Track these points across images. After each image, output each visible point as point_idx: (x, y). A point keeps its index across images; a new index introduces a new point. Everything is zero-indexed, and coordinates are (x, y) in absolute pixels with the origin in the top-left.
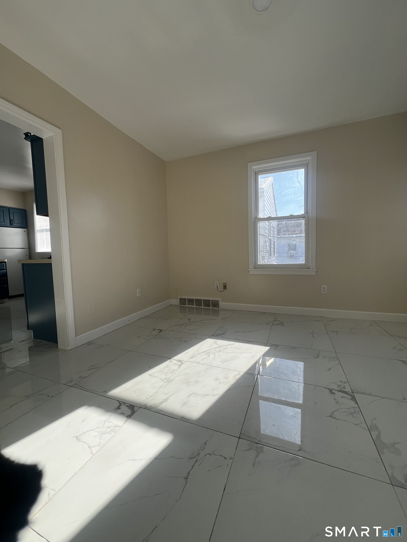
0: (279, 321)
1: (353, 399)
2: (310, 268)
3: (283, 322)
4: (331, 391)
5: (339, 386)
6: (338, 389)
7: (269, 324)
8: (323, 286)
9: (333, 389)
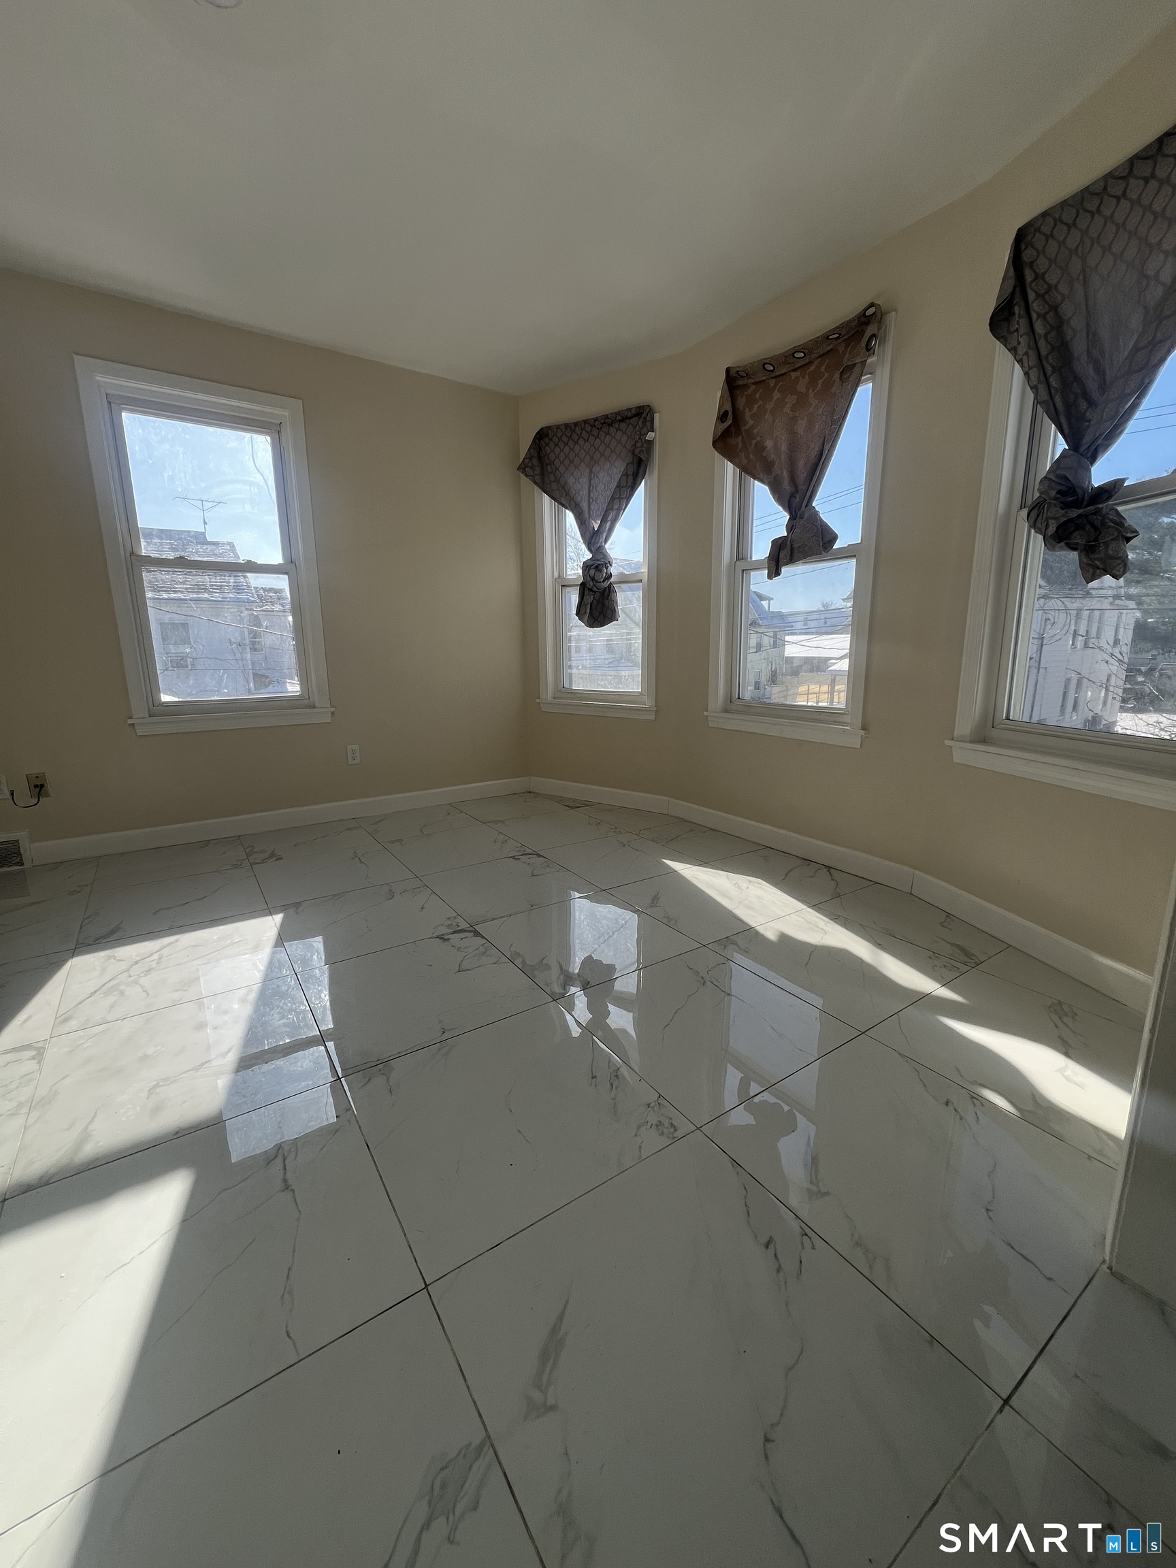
0: (263, 851)
1: (477, 934)
2: (317, 705)
3: (274, 850)
4: (442, 938)
5: (449, 926)
6: (451, 931)
7: (241, 865)
8: (350, 748)
9: (443, 935)
